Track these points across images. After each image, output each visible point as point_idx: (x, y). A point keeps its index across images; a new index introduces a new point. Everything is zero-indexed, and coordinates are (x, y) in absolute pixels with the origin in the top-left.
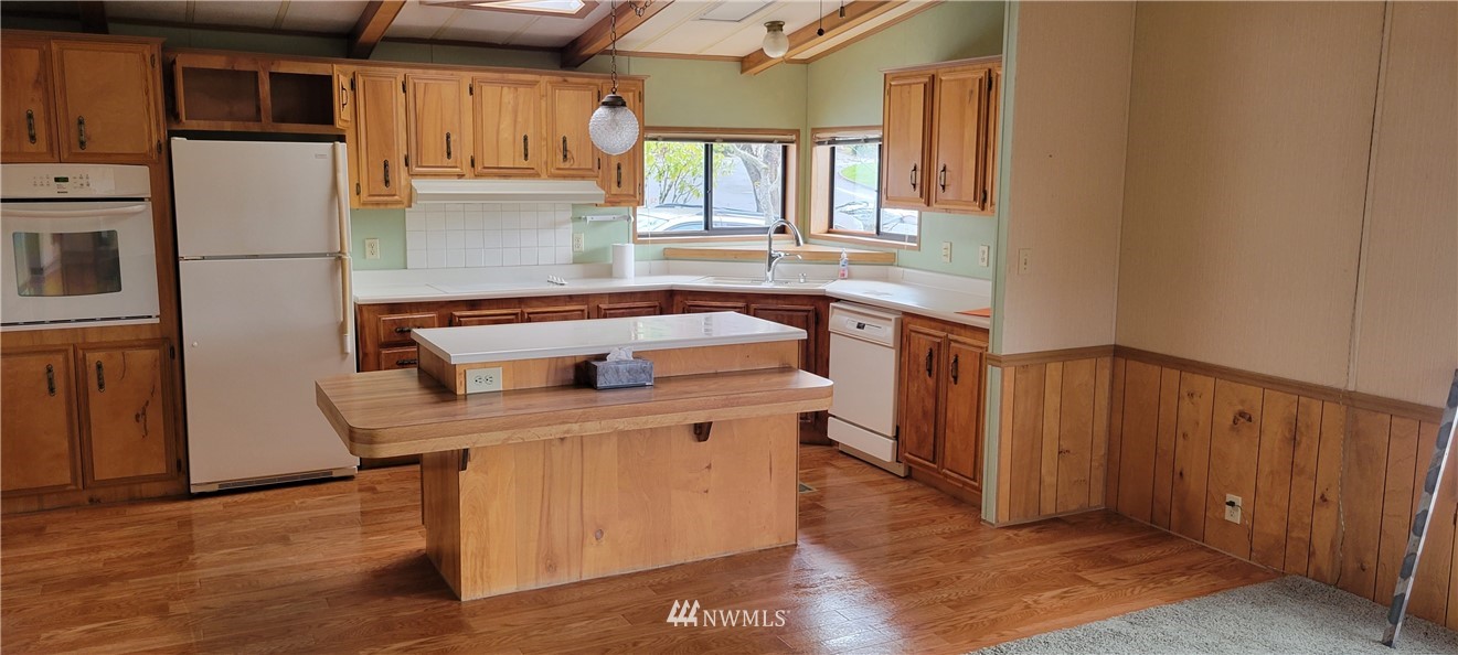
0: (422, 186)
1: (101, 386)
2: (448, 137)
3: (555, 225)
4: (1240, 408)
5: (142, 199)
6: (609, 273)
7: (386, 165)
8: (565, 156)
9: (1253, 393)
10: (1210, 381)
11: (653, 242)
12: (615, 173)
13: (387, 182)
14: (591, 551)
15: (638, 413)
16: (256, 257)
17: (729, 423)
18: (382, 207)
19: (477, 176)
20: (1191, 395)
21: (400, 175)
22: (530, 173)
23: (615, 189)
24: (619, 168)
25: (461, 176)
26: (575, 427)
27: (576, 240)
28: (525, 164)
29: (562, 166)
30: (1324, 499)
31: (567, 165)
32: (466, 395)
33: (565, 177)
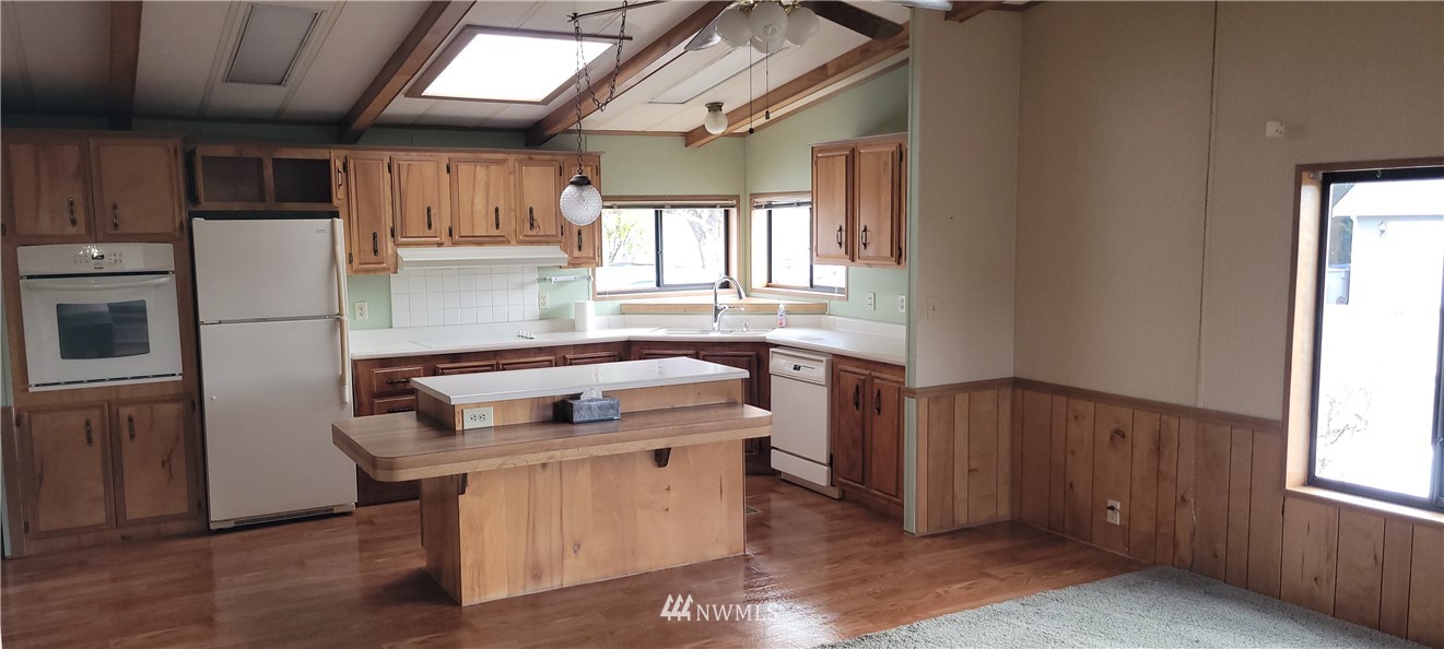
0: (406, 254)
1: (132, 437)
2: (429, 210)
3: (522, 286)
4: (1114, 426)
5: (167, 273)
6: (572, 327)
7: (375, 236)
8: (532, 225)
9: (1125, 414)
10: (1091, 405)
11: (610, 299)
12: (576, 238)
13: (376, 252)
14: (570, 562)
15: (609, 442)
16: (265, 320)
17: (684, 449)
18: (372, 274)
19: (455, 244)
20: (1077, 418)
21: (388, 246)
22: (506, 242)
23: (576, 253)
24: (579, 234)
25: (440, 245)
26: (557, 454)
27: (542, 298)
28: (496, 233)
29: (530, 233)
30: (1183, 499)
31: (534, 232)
32: (463, 431)
33: (532, 243)
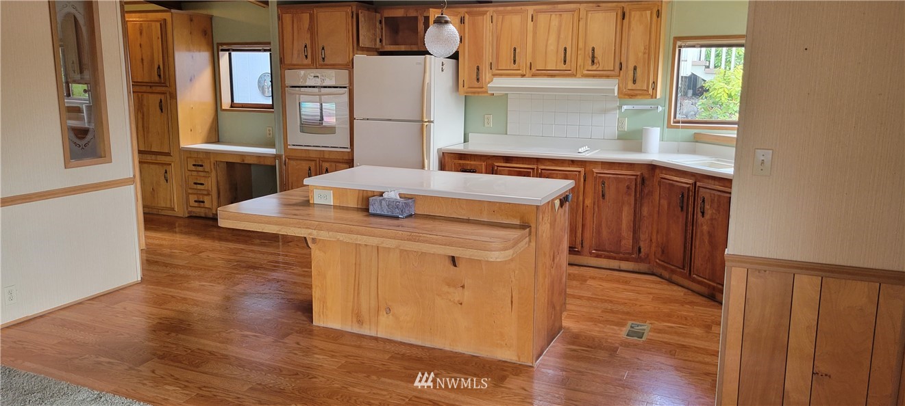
0: (499, 83)
2: (515, 50)
3: (605, 111)
5: (345, 87)
6: (639, 149)
7: (478, 69)
8: (593, 61)
11: (683, 127)
12: (631, 73)
13: (478, 80)
14: (384, 319)
18: (476, 95)
19: (534, 75)
21: (486, 74)
22: (573, 75)
23: (630, 85)
24: (635, 68)
25: (523, 76)
27: (620, 122)
28: (564, 67)
29: (590, 68)
31: (594, 67)
32: (314, 204)
33: (594, 76)
